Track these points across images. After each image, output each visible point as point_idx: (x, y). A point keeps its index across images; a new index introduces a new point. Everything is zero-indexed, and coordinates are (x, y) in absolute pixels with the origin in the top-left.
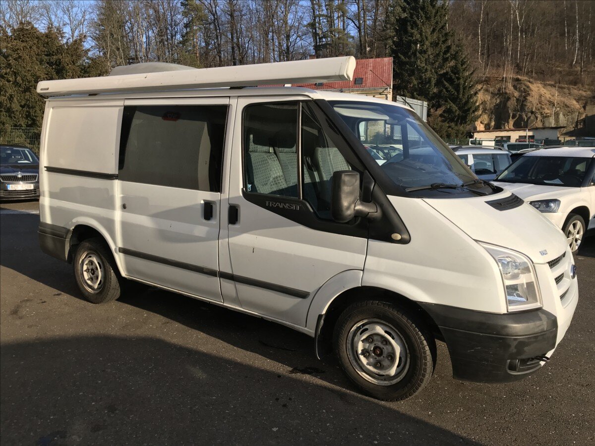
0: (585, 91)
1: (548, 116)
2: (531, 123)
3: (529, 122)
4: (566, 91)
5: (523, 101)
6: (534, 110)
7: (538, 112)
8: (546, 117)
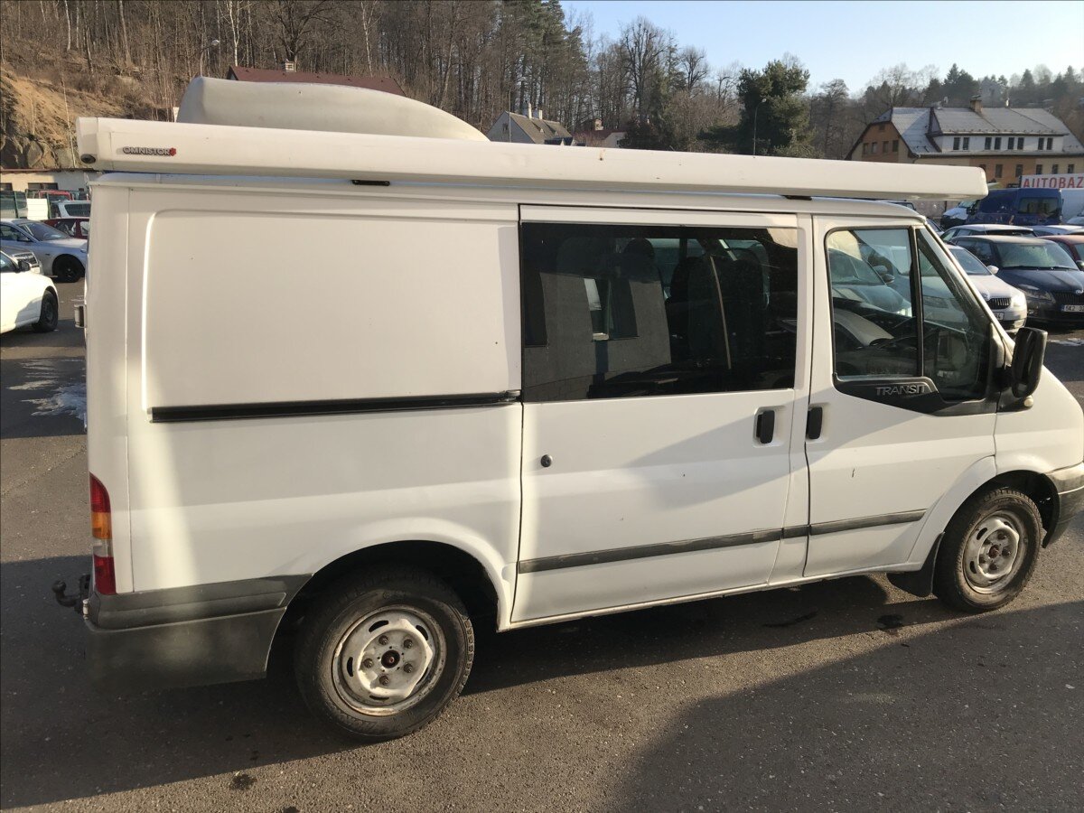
0: (111, 104)
1: (63, 147)
2: (33, 159)
3: (29, 155)
4: (77, 99)
5: (9, 114)
6: (33, 133)
7: (41, 136)
8: (58, 147)
